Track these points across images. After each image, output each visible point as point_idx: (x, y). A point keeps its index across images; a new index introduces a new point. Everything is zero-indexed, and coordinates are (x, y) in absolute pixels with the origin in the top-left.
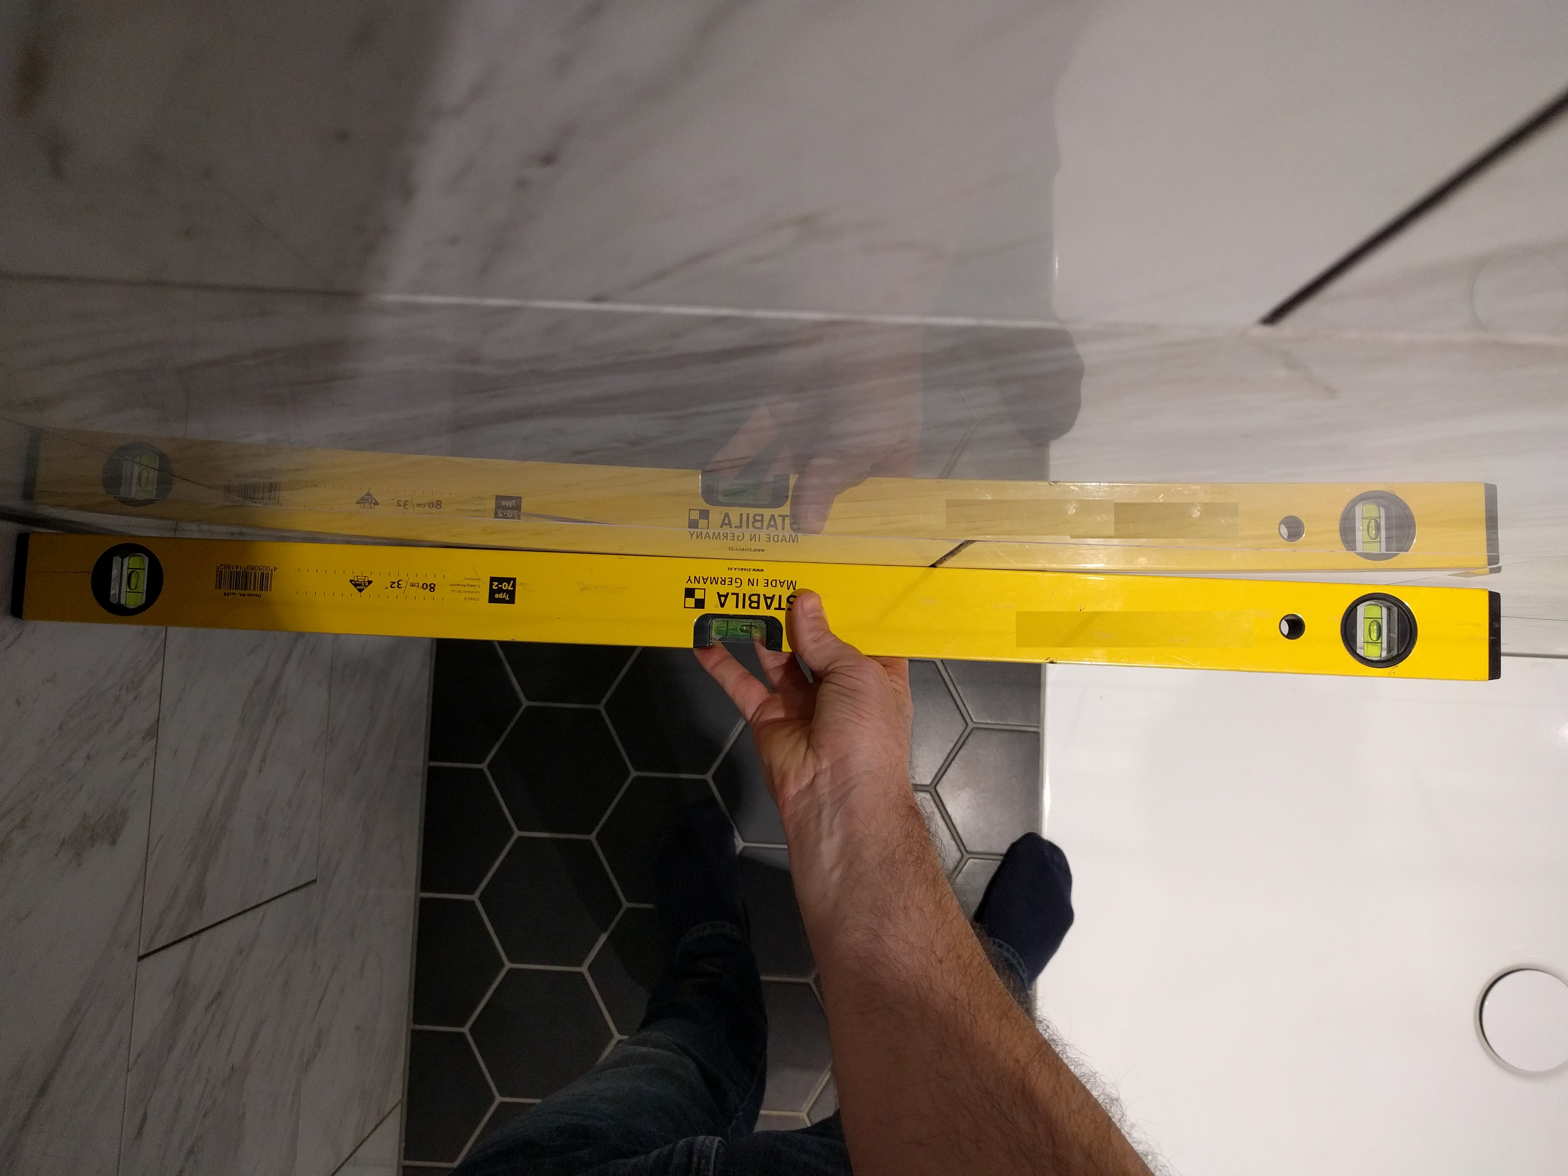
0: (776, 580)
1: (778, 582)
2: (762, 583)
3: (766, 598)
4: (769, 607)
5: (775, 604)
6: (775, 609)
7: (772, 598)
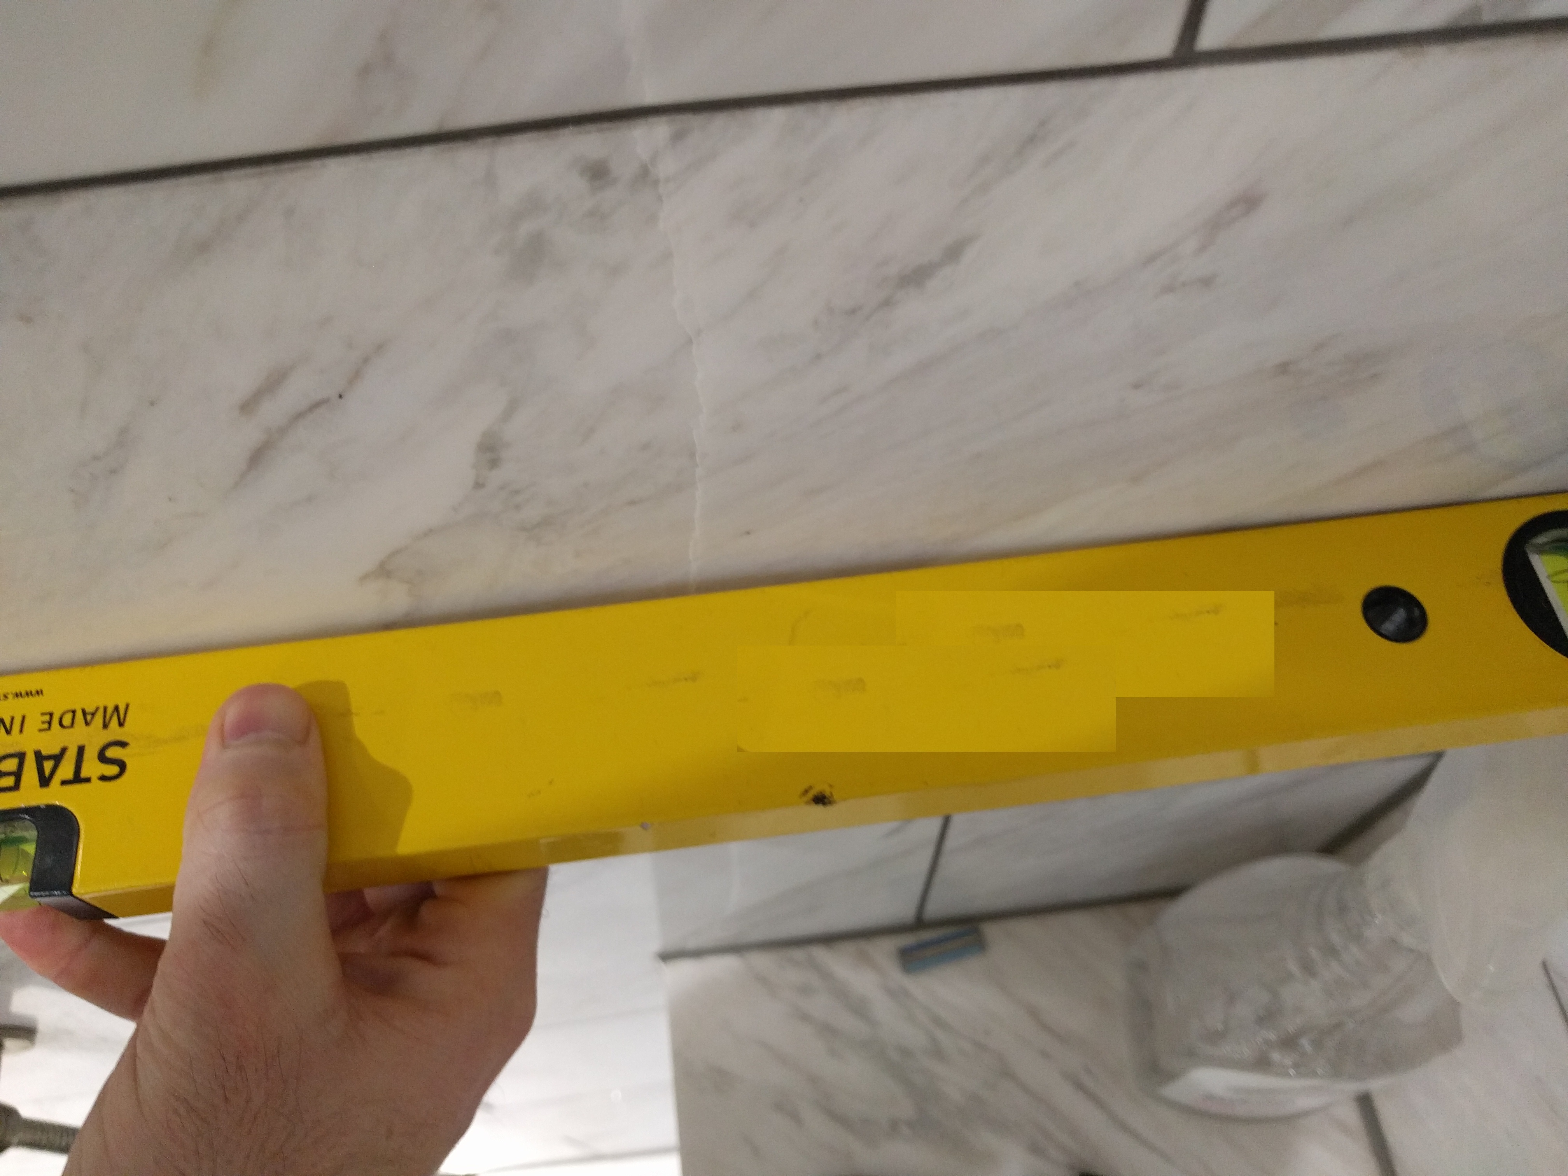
0: (74, 712)
1: (79, 715)
2: (34, 722)
3: (40, 758)
4: (44, 781)
5: (66, 770)
6: (64, 783)
7: (57, 759)
